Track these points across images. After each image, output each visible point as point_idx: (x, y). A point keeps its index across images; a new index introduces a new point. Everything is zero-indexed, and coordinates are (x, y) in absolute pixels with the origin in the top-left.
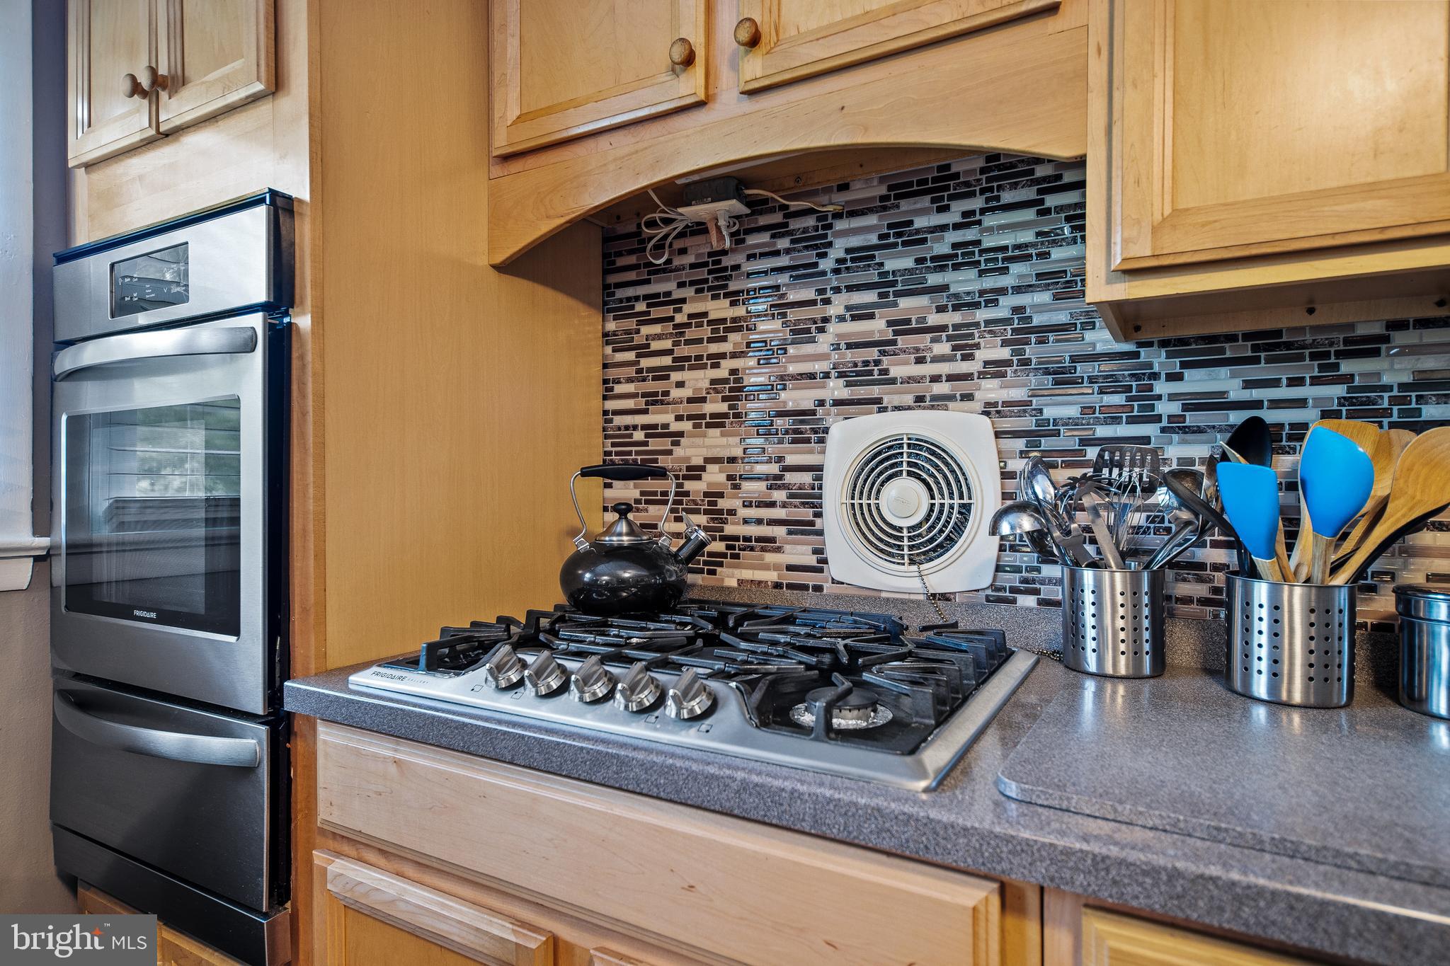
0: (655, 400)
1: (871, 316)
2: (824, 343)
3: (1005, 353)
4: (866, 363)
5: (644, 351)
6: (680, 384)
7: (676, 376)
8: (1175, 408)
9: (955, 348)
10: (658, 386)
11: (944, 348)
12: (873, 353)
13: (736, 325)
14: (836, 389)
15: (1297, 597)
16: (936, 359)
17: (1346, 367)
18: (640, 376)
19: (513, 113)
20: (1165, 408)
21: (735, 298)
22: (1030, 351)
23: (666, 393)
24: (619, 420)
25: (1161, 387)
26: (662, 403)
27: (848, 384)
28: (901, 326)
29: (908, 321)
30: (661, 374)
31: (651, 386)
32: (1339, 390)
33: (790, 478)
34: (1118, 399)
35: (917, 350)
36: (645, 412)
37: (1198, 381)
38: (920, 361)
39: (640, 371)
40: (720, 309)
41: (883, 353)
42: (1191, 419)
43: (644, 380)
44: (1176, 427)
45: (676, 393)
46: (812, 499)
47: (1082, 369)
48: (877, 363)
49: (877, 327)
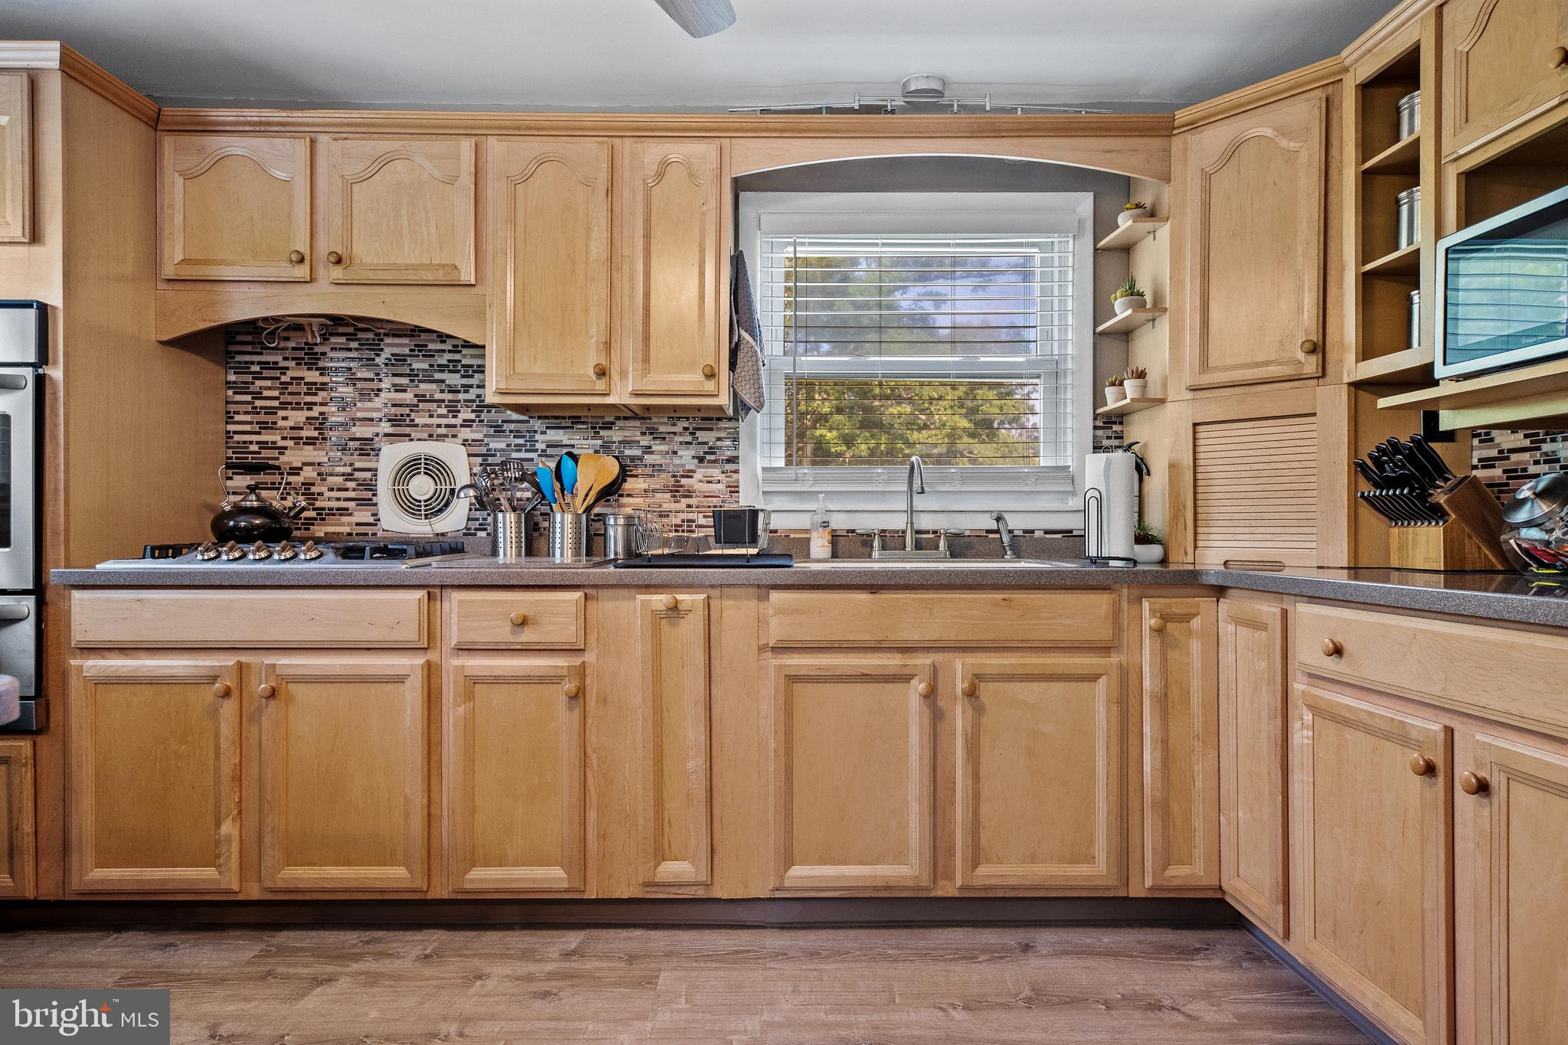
0: (264, 426)
1: (405, 391)
2: (378, 402)
3: (472, 416)
4: (402, 415)
5: (258, 395)
6: (285, 418)
7: (281, 413)
8: (543, 447)
9: (449, 411)
10: (270, 419)
11: (443, 411)
12: (407, 410)
13: (323, 387)
14: (386, 427)
15: (569, 517)
16: (439, 416)
17: (602, 433)
18: (255, 411)
19: (179, 257)
20: (540, 446)
21: (323, 371)
22: (484, 416)
23: (275, 423)
24: (237, 438)
25: (538, 437)
26: (272, 428)
27: (393, 426)
28: (421, 398)
29: (424, 396)
30: (271, 411)
31: (262, 417)
32: (600, 442)
33: (357, 475)
34: (521, 441)
35: (430, 411)
36: (259, 433)
37: (554, 435)
38: (431, 416)
39: (256, 408)
40: (312, 376)
41: (411, 411)
42: (549, 451)
43: (258, 413)
44: (544, 454)
45: (281, 423)
46: (370, 486)
47: (506, 426)
48: (408, 415)
49: (408, 397)
